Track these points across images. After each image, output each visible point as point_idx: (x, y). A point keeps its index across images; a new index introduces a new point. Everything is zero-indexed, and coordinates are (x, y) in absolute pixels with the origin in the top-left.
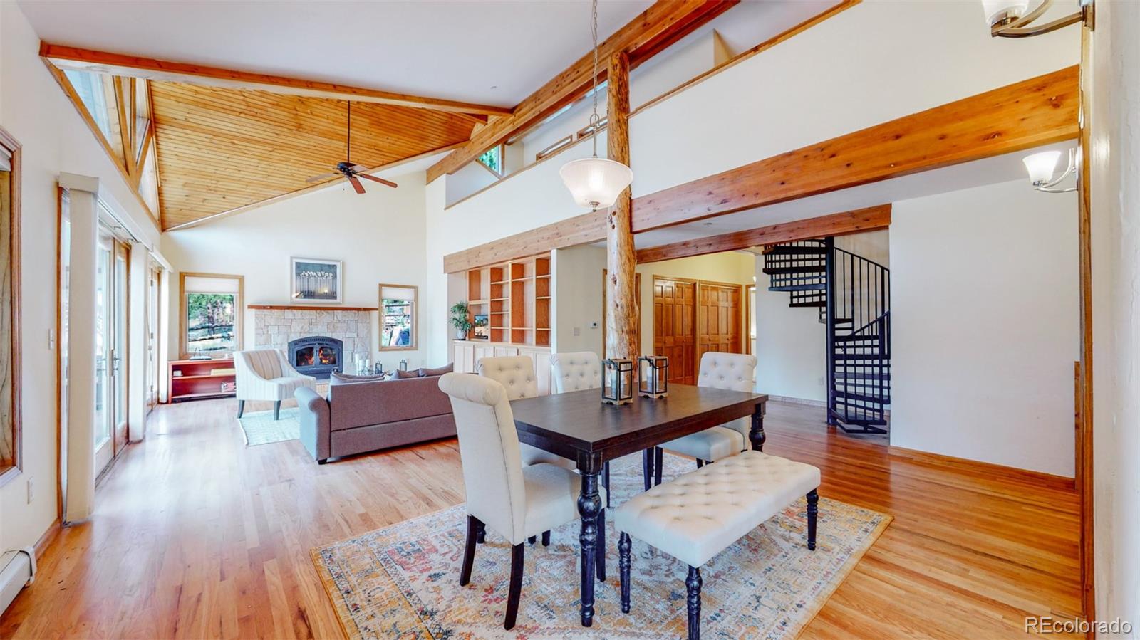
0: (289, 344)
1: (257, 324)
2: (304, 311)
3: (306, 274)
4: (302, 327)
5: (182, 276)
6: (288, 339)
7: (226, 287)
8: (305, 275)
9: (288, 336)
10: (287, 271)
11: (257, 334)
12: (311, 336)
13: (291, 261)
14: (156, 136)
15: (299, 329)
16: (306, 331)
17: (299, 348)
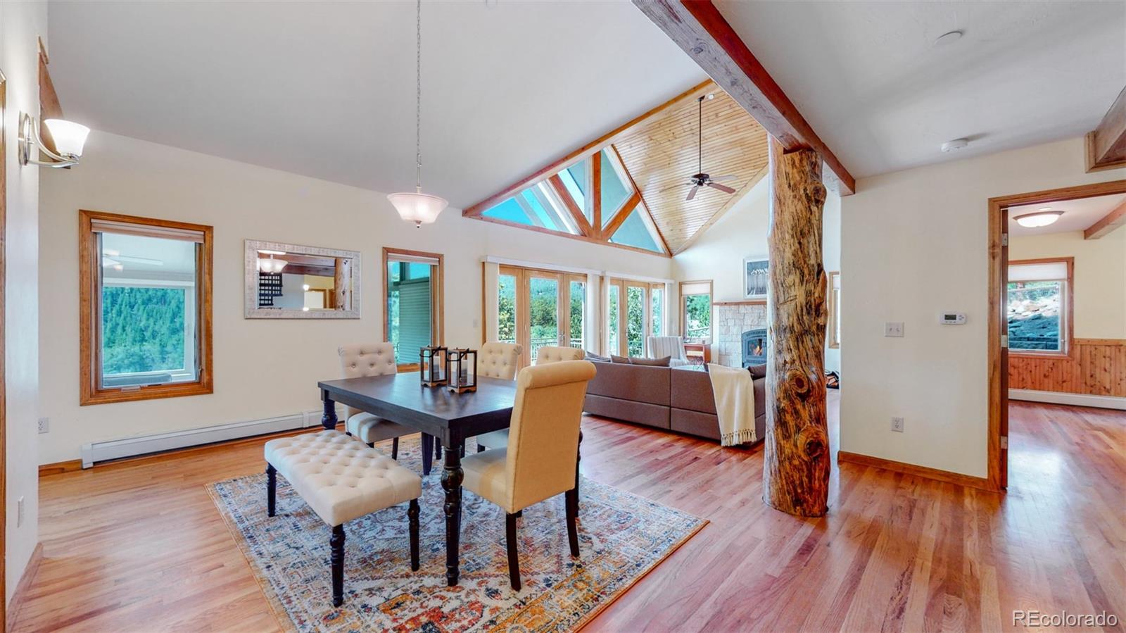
0: (742, 335)
1: (720, 317)
2: (754, 306)
3: (756, 272)
4: (753, 321)
5: (681, 284)
6: (742, 331)
7: (702, 289)
8: (754, 273)
9: (742, 328)
10: (741, 270)
11: (720, 325)
12: (759, 328)
13: (744, 261)
14: (643, 200)
15: (749, 323)
16: (756, 324)
17: (750, 338)
